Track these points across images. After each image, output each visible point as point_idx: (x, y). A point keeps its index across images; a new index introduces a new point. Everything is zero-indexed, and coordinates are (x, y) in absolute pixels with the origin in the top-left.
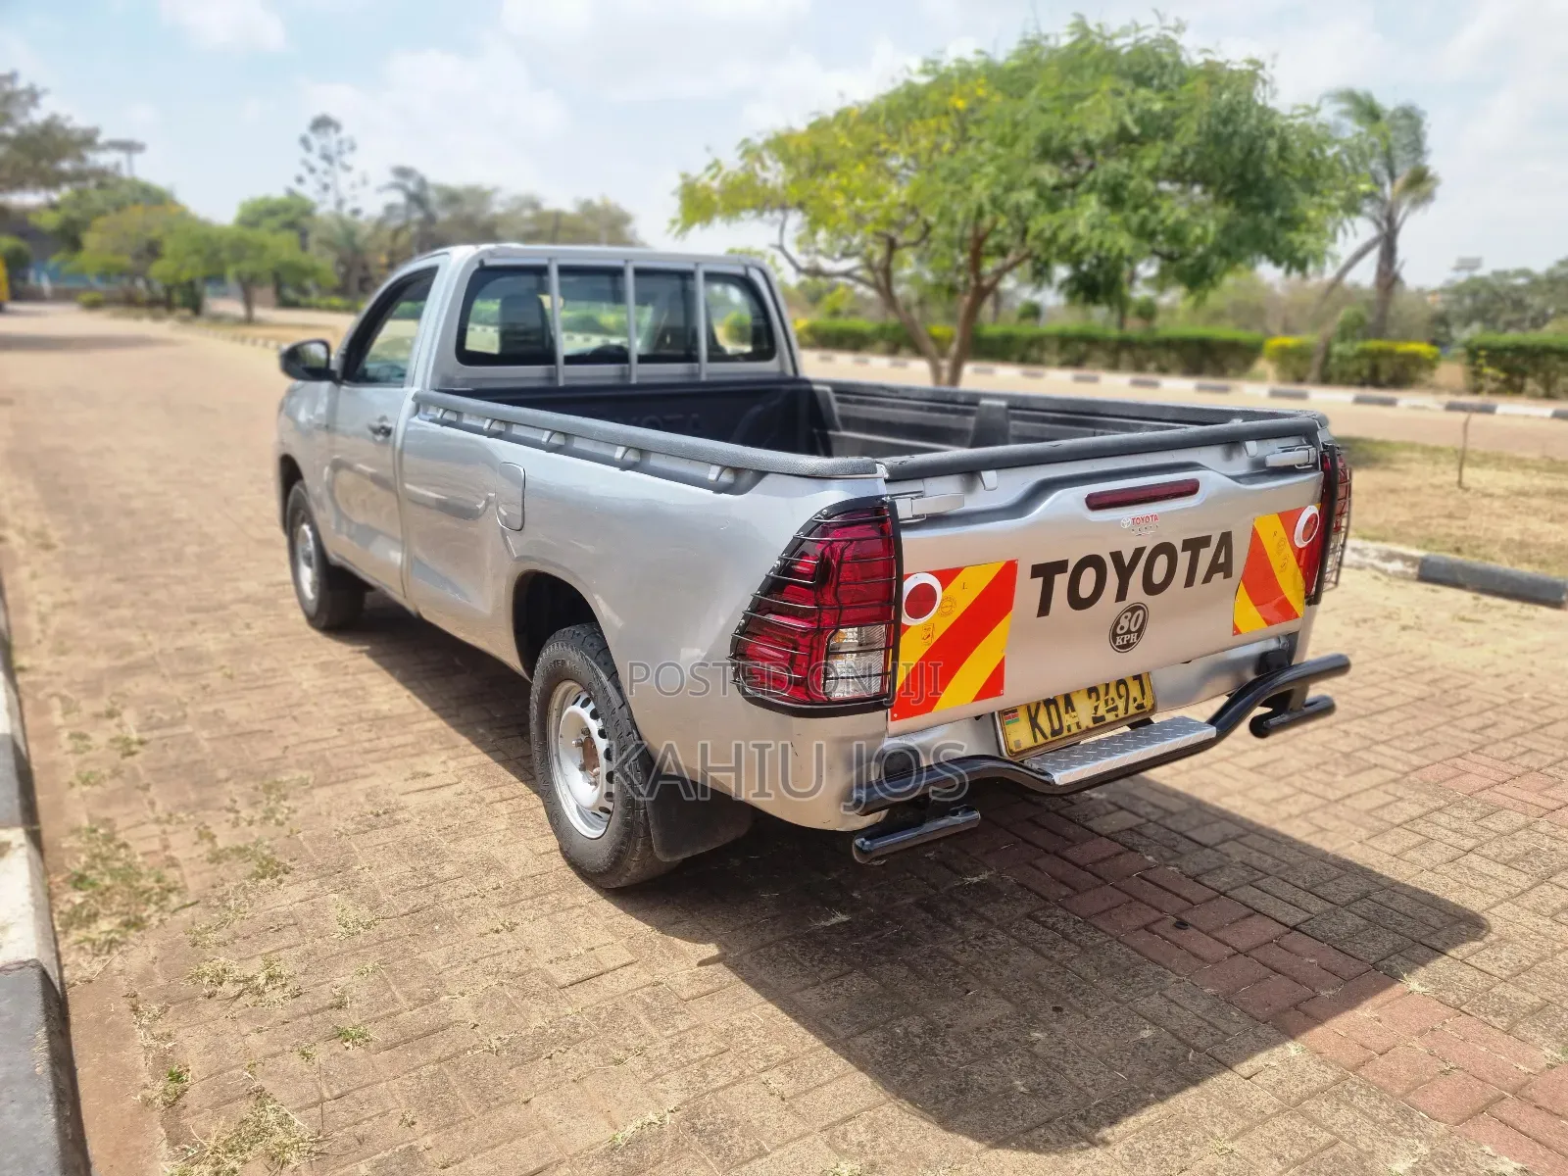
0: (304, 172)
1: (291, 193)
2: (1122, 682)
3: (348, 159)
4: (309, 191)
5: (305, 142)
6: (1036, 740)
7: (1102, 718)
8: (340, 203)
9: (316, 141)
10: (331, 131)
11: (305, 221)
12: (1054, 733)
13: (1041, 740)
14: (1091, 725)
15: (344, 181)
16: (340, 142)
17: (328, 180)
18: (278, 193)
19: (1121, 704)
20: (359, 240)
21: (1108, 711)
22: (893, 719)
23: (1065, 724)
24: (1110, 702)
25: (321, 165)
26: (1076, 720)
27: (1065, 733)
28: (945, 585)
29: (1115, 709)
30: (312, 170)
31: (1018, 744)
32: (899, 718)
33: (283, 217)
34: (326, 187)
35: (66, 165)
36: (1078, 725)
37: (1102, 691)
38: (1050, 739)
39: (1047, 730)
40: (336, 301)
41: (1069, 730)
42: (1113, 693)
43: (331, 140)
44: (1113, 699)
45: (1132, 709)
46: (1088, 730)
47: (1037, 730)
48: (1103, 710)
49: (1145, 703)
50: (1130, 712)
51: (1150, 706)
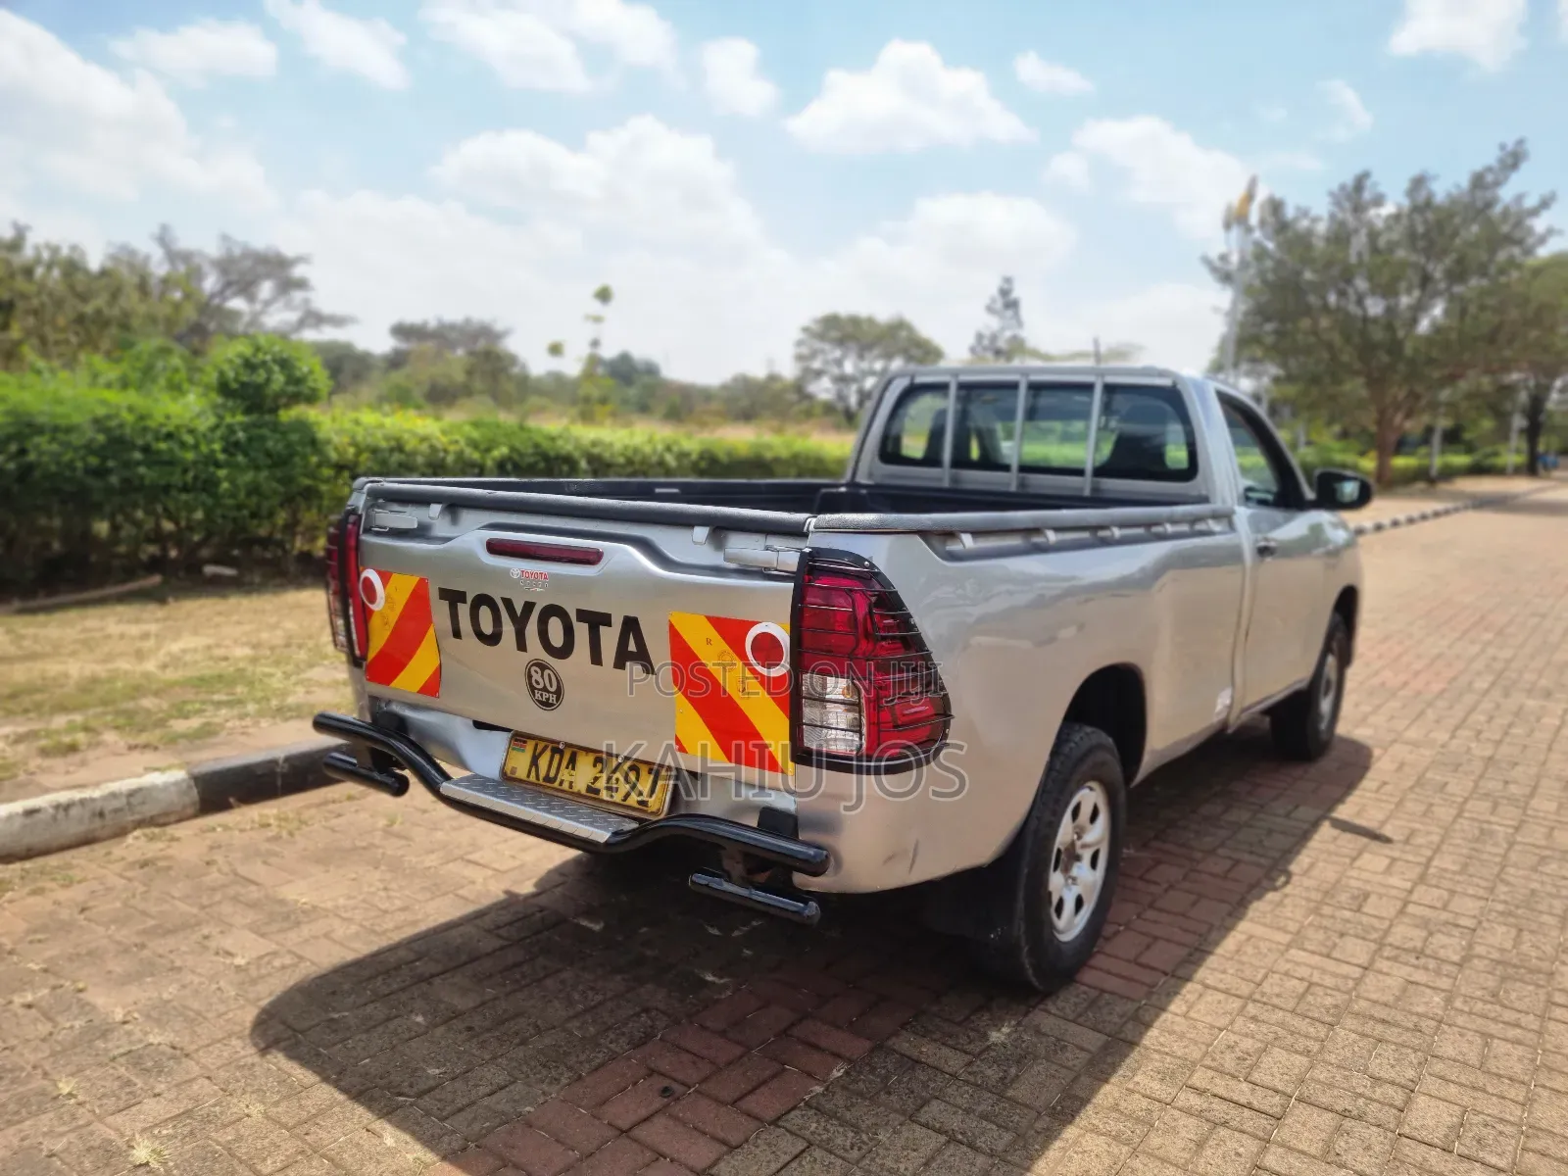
6: (529, 774)
21: (605, 788)
22: (367, 679)
23: (559, 778)
24: (613, 781)
26: (572, 779)
31: (513, 770)
32: (369, 680)
36: (571, 785)
39: (543, 771)
41: (561, 783)
44: (617, 780)
45: (633, 800)
46: (579, 794)
47: (533, 769)
48: (601, 784)
49: (651, 800)
50: (628, 802)
51: (654, 809)
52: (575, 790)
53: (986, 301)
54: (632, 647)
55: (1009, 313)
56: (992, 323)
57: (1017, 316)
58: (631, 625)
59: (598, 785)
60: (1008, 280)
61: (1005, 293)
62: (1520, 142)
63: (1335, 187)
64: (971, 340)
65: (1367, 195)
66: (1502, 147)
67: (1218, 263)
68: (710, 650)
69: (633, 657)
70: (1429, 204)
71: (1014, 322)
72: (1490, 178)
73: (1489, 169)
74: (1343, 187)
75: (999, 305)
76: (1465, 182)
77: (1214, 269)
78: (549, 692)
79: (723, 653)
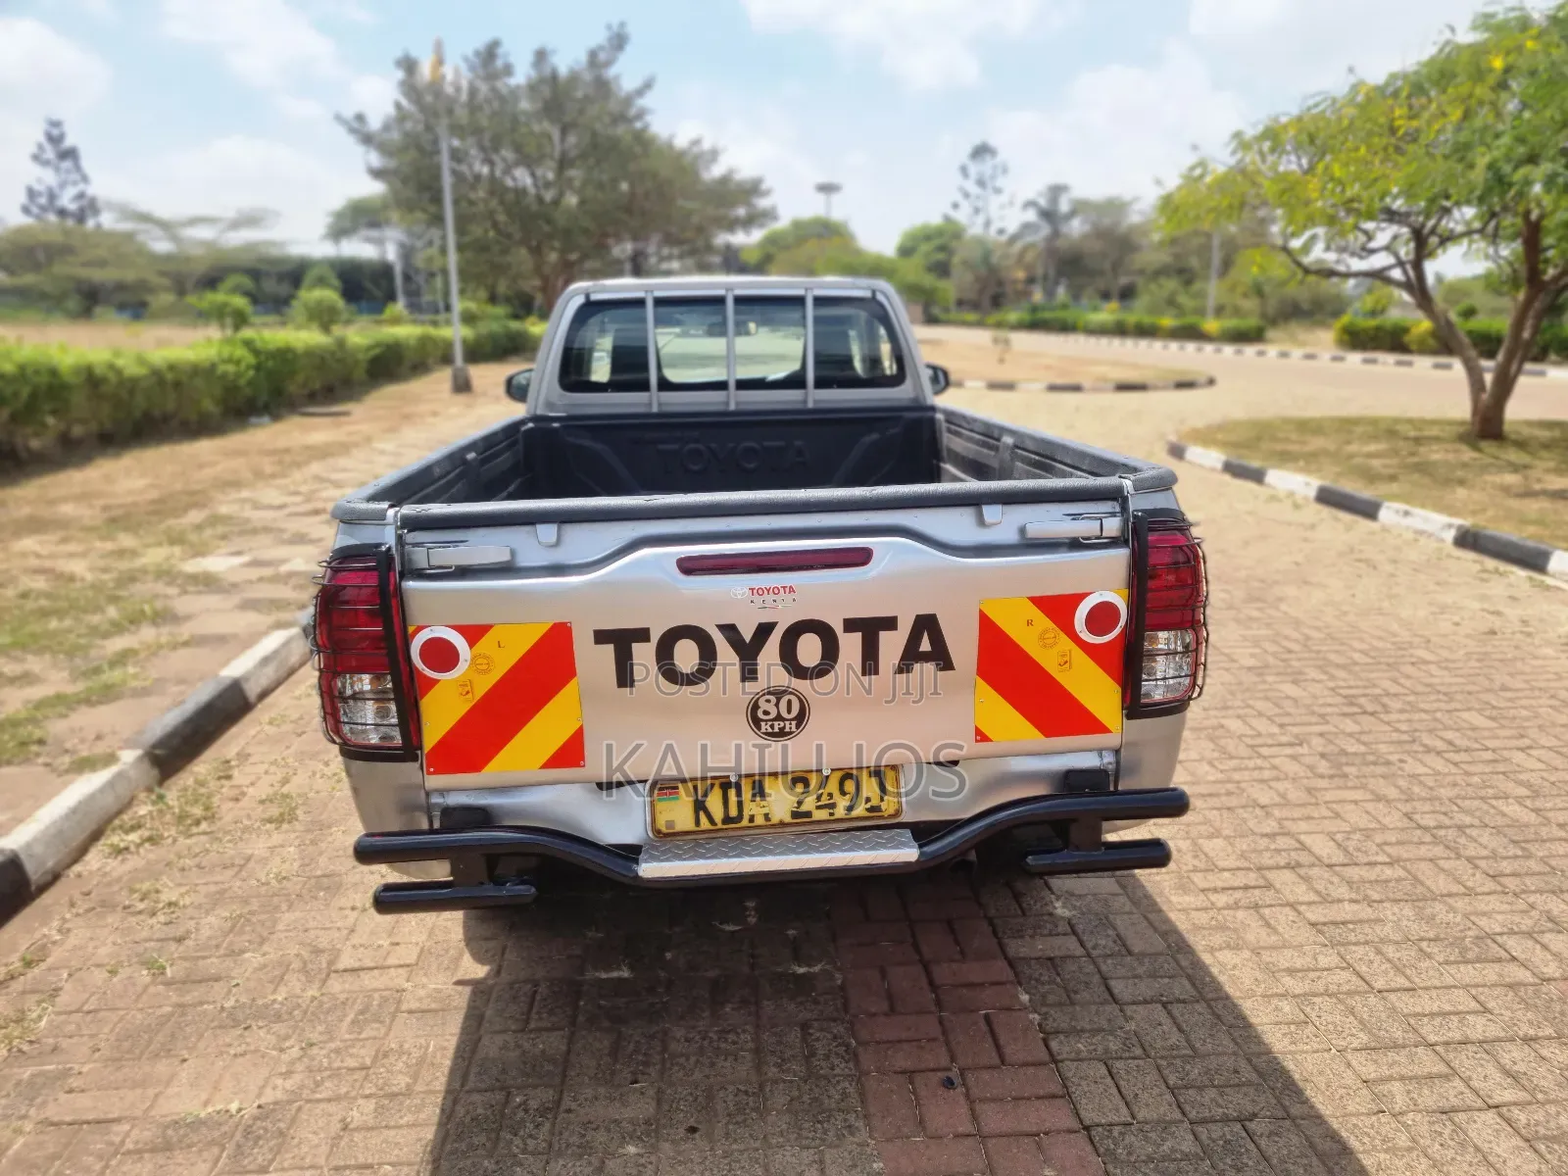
0: (959, 198)
1: (947, 219)
2: (847, 775)
3: (1000, 182)
4: (962, 216)
5: (964, 171)
6: (697, 822)
7: (808, 814)
8: (987, 224)
9: (974, 169)
10: (988, 157)
11: (954, 244)
12: (727, 819)
13: (705, 824)
14: (788, 819)
15: (994, 204)
16: (995, 167)
17: (980, 204)
18: (935, 220)
19: (842, 803)
20: (994, 260)
21: (818, 808)
22: (429, 773)
23: (746, 814)
24: (825, 797)
25: (974, 189)
26: (766, 810)
27: (745, 822)
28: (472, 643)
29: (833, 806)
30: (967, 195)
31: (670, 824)
32: (434, 773)
33: (937, 242)
34: (977, 211)
35: (741, 212)
36: (767, 817)
37: (814, 781)
38: (720, 826)
39: (718, 813)
40: (971, 317)
41: (752, 819)
42: (833, 786)
43: (986, 166)
44: (830, 795)
45: (860, 810)
46: (782, 824)
47: (702, 814)
48: (809, 804)
49: (884, 806)
50: (855, 813)
51: (891, 811)
52: (775, 820)
53: (33, 149)
54: (925, 645)
55: (67, 164)
56: (48, 177)
57: (78, 168)
58: (927, 624)
59: (804, 808)
60: (56, 124)
61: (55, 140)
62: (622, 25)
63: (470, 53)
64: (22, 198)
65: (499, 63)
66: (609, 27)
67: (356, 125)
68: (1031, 633)
69: (925, 657)
70: (554, 76)
71: (75, 176)
72: (602, 56)
73: (601, 48)
74: (477, 53)
75: (50, 153)
76: (583, 58)
77: (352, 131)
78: (784, 720)
79: (1046, 631)
